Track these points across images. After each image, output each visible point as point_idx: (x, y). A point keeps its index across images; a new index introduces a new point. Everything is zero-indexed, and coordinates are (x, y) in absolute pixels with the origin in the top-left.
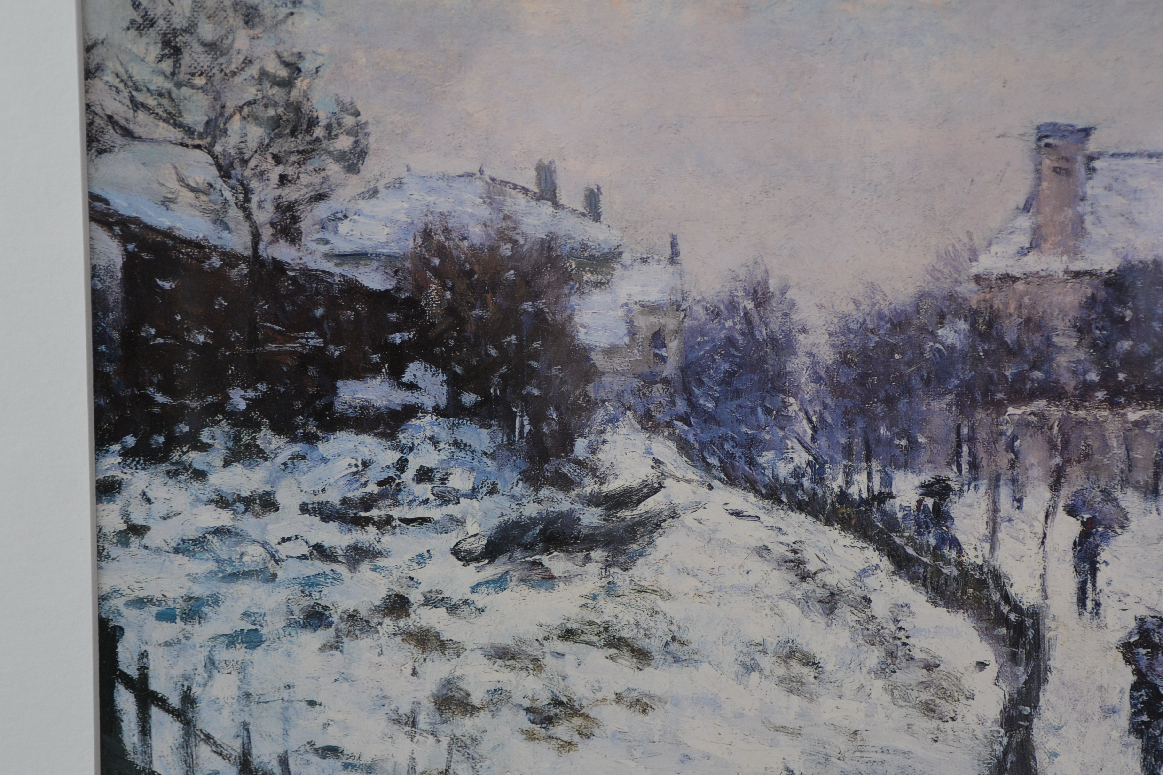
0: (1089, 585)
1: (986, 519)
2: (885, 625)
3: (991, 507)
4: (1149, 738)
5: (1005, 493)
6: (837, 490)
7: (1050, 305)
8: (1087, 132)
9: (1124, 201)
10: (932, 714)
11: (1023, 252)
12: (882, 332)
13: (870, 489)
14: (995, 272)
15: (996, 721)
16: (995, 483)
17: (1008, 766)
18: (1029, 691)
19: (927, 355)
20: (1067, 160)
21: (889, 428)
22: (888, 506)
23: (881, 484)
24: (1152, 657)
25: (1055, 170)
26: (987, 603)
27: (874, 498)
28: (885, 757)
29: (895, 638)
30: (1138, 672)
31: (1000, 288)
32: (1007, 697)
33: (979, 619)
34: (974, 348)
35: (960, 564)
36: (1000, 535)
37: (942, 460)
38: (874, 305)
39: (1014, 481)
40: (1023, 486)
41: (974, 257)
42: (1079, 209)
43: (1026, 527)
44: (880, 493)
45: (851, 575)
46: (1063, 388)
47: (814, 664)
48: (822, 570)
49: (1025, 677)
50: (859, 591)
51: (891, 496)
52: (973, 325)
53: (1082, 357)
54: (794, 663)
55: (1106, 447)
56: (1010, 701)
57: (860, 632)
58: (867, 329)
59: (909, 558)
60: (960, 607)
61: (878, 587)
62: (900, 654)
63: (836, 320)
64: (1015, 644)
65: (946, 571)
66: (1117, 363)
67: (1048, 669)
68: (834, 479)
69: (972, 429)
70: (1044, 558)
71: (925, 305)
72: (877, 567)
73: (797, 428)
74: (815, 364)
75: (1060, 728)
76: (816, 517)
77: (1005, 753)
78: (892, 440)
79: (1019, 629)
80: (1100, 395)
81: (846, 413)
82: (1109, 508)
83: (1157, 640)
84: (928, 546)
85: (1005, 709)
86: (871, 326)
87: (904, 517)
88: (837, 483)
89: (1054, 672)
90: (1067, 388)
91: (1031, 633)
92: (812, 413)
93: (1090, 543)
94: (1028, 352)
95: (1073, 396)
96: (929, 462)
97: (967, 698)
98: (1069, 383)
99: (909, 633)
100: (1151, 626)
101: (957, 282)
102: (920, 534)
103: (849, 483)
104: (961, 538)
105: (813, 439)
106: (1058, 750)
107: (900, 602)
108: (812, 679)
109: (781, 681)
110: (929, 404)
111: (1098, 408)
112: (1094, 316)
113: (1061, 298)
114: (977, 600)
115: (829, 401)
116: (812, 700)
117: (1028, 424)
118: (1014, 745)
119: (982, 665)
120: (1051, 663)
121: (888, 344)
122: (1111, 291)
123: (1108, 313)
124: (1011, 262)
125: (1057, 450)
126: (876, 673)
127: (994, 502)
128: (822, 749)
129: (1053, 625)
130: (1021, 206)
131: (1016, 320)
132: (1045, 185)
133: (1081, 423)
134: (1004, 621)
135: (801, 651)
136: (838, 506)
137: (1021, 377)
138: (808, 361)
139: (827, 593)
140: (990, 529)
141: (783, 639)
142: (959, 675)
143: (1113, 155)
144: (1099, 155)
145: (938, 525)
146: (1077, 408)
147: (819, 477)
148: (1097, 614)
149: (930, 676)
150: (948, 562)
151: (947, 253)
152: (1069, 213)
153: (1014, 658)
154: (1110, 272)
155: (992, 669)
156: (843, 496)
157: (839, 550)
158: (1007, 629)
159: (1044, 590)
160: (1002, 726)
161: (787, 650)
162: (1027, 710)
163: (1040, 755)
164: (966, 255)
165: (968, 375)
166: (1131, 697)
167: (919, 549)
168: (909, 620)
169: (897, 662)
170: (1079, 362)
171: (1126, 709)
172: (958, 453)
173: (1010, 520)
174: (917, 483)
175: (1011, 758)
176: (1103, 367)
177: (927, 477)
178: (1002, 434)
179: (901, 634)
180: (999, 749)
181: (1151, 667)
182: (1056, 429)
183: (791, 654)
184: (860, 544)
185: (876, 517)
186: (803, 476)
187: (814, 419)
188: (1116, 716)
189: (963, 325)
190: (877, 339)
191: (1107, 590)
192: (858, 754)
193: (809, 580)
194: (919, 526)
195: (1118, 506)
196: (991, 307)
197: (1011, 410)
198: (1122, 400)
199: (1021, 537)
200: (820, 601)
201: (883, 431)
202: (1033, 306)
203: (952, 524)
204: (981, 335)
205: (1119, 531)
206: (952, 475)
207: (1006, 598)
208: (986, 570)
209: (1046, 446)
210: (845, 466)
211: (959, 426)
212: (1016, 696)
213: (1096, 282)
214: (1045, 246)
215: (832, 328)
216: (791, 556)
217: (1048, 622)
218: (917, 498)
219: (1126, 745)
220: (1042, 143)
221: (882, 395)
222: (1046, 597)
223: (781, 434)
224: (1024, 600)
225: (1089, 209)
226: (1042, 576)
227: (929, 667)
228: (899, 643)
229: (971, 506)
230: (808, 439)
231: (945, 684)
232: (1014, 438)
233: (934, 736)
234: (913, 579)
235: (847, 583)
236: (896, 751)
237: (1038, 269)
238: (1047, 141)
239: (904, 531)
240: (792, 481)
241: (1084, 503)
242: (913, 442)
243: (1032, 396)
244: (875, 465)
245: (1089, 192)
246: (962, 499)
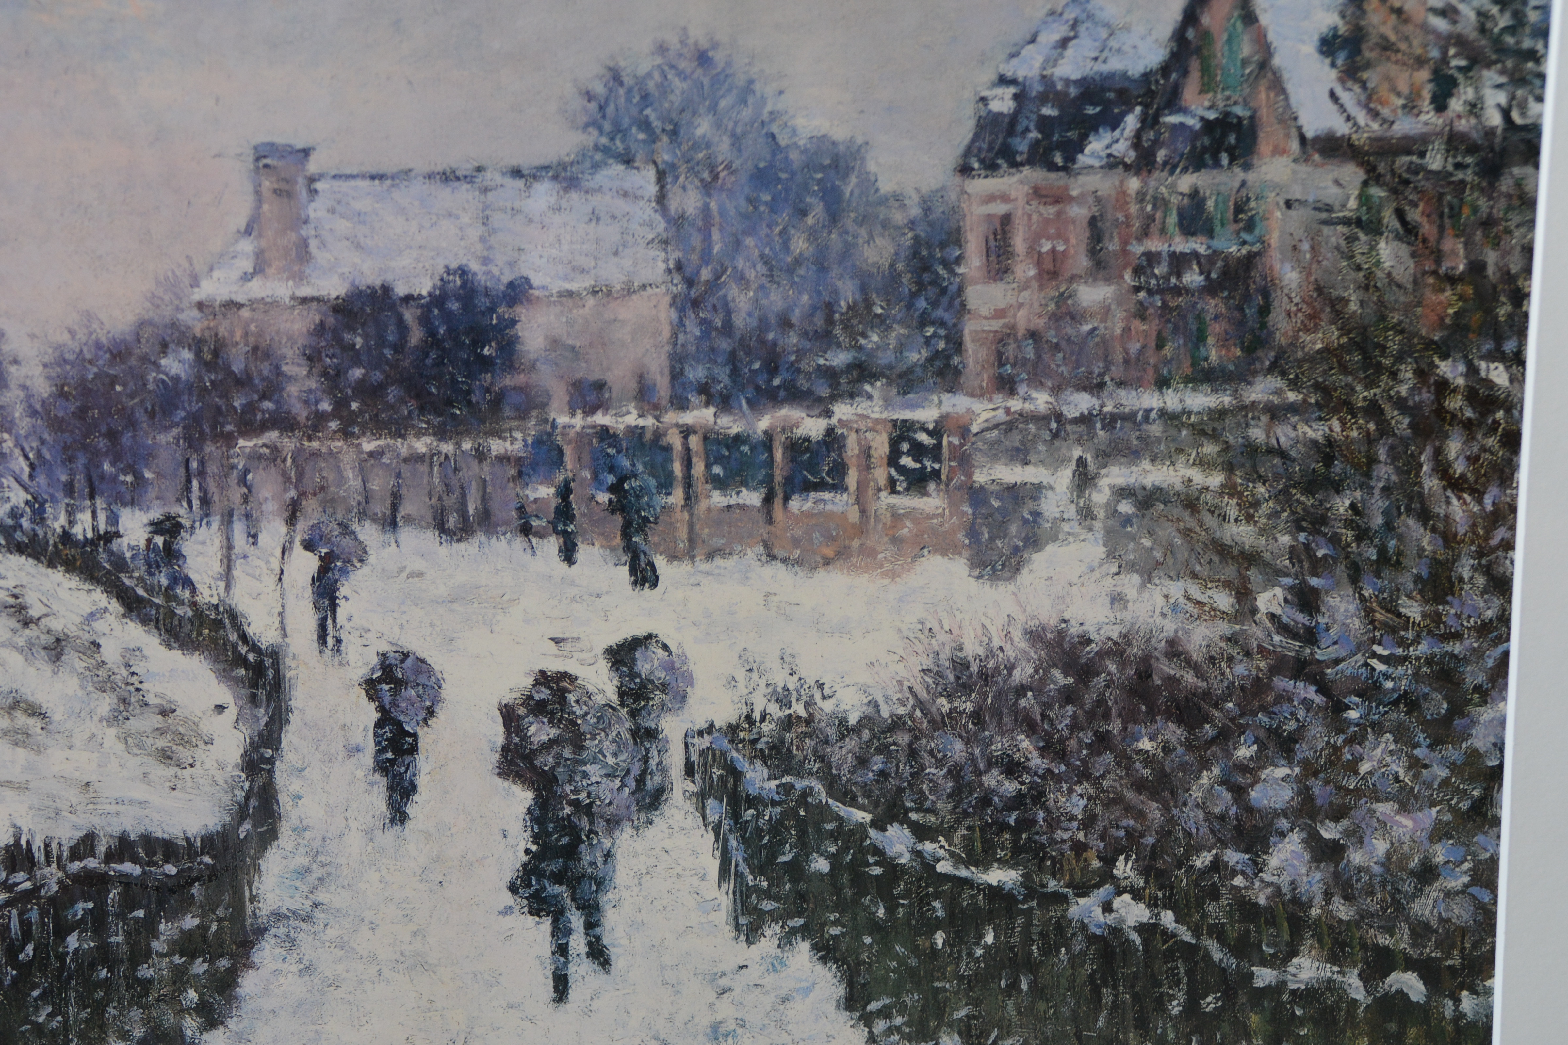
0: (329, 622)
1: (219, 557)
2: (116, 671)
3: (225, 543)
4: (394, 776)
5: (239, 529)
6: (59, 530)
7: (278, 332)
8: (306, 152)
9: (348, 224)
10: (169, 761)
11: (246, 277)
12: (100, 362)
13: (95, 529)
14: (218, 299)
15: (236, 766)
16: (228, 518)
19: (151, 386)
20: (287, 181)
21: (113, 464)
22: (115, 545)
23: (107, 523)
24: (395, 692)
25: (275, 191)
27: (100, 537)
28: (120, 808)
29: (127, 684)
30: (381, 709)
31: (224, 315)
33: (216, 660)
34: (200, 378)
35: (194, 604)
36: (235, 573)
37: (171, 496)
38: (91, 334)
39: (248, 516)
40: (258, 521)
41: (195, 282)
42: (303, 233)
43: (262, 564)
44: (106, 532)
45: (78, 620)
46: (295, 418)
47: (40, 714)
48: (46, 615)
49: (266, 719)
50: (86, 636)
51: (118, 535)
52: (198, 354)
53: (314, 386)
54: (18, 714)
55: (341, 479)
56: (251, 744)
57: (89, 679)
58: (84, 360)
59: (140, 600)
60: (196, 649)
61: (107, 631)
62: (133, 700)
63: (50, 351)
64: (254, 685)
65: (179, 611)
66: (350, 392)
67: (289, 710)
68: (56, 518)
69: (202, 463)
70: (282, 595)
71: (147, 333)
72: (106, 610)
73: (13, 465)
74: (29, 396)
75: (303, 770)
76: (38, 559)
77: (247, 798)
78: (116, 476)
79: (258, 670)
80: (334, 425)
81: (66, 448)
82: (346, 541)
83: (400, 675)
84: (160, 586)
86: (88, 356)
87: (133, 557)
88: (59, 523)
89: (296, 712)
90: (299, 418)
91: (271, 673)
92: (28, 449)
93: (329, 578)
94: (257, 382)
95: (306, 426)
96: (158, 498)
97: (206, 743)
98: (301, 413)
99: (143, 678)
100: (393, 662)
101: (178, 309)
102: (151, 574)
103: (71, 523)
104: (194, 576)
105: (31, 477)
106: (302, 792)
107: (132, 646)
108: (39, 731)
109: (5, 733)
110: (154, 438)
111: (332, 439)
112: (323, 344)
113: (288, 325)
114: (214, 640)
115: (46, 436)
116: (39, 752)
117: (260, 457)
118: (256, 789)
119: (220, 709)
120: (292, 703)
121: (108, 375)
122: (340, 317)
123: (339, 340)
124: (234, 288)
125: (291, 483)
126: (108, 722)
127: (228, 539)
128: (51, 803)
129: (293, 664)
130: (243, 229)
131: (243, 348)
132: (266, 207)
133: (315, 455)
134: (241, 661)
135: (26, 702)
136: (60, 546)
137: (250, 408)
138: (21, 394)
139: (52, 639)
140: (225, 566)
141: (6, 689)
142: (196, 720)
143: (334, 177)
144: (321, 177)
145: (169, 564)
146: (310, 439)
147: (39, 517)
148: (338, 651)
149: (166, 722)
150: (181, 603)
151: (167, 278)
152: (293, 236)
153: (253, 700)
154: (338, 298)
155: (232, 712)
156: (66, 537)
157: (63, 594)
159: (283, 629)
160: (243, 771)
161: (10, 700)
162: (268, 753)
163: (284, 799)
164: (187, 281)
165: (195, 407)
166: (375, 735)
167: (150, 590)
168: (142, 664)
169: (131, 708)
170: (310, 391)
171: (370, 747)
172: (188, 489)
173: (245, 557)
174: (146, 521)
175: (253, 802)
176: (335, 396)
177: (156, 514)
178: (233, 467)
179: (134, 680)
180: (240, 795)
181: (394, 703)
182: (289, 461)
183: (15, 705)
184: (87, 586)
185: (103, 557)
186: (22, 516)
187: (31, 455)
188: (361, 755)
189: (187, 355)
190: (95, 370)
191: (347, 626)
192: (91, 806)
193: (32, 626)
194: (150, 566)
195: (356, 539)
196: (216, 335)
197: (242, 442)
198: (356, 430)
199: (257, 574)
200: (45, 648)
201: (106, 467)
202: (260, 334)
203: (185, 562)
204: (206, 364)
205: (358, 565)
206: (182, 512)
207: (244, 638)
208: (221, 609)
209: (280, 479)
210: (67, 505)
211: (187, 461)
213: (324, 308)
214: (270, 271)
215: (46, 359)
216: (12, 601)
217: (288, 661)
218: (146, 536)
219: (372, 784)
220: (261, 164)
221: (104, 429)
222: (285, 635)
224: (263, 640)
225: (313, 233)
226: (280, 614)
227: (164, 713)
228: (132, 688)
229: (203, 543)
230: (25, 477)
231: (181, 730)
232: (246, 471)
233: (171, 784)
234: (145, 621)
235: (74, 628)
236: (131, 802)
237: (263, 294)
238: (268, 161)
239: (133, 571)
240: (10, 522)
241: (321, 537)
242: (139, 478)
243: (263, 427)
244: (100, 503)
245: (312, 215)
246: (194, 537)
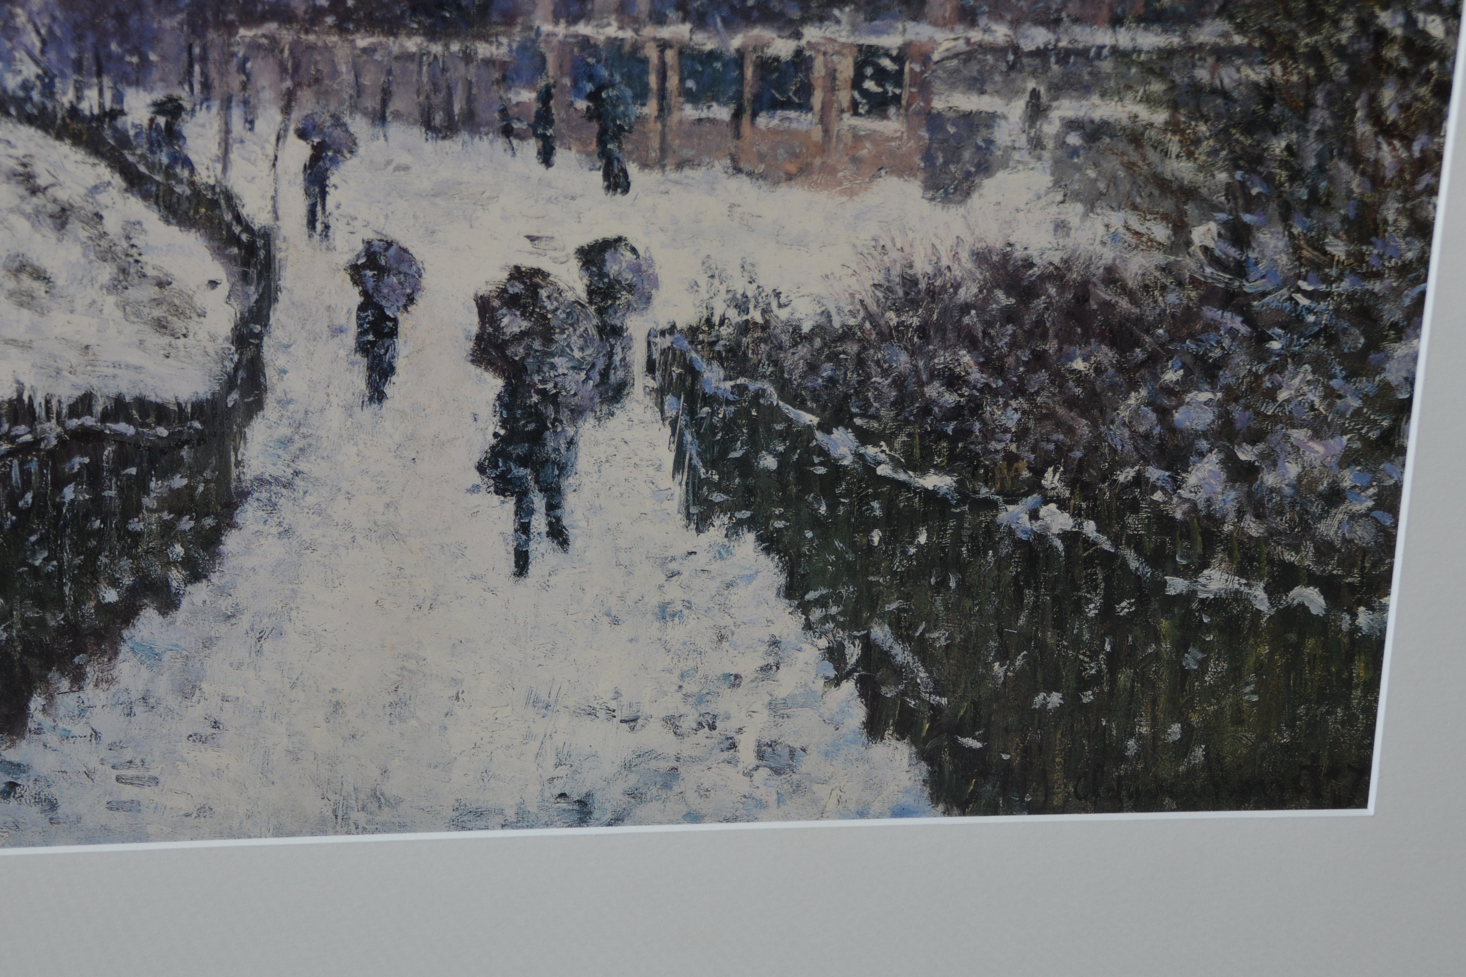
0: (319, 208)
1: (218, 140)
2: (117, 242)
3: (223, 127)
4: (374, 357)
6: (67, 105)
10: (164, 330)
13: (101, 106)
15: (227, 339)
16: (227, 104)
17: (239, 382)
18: (260, 310)
21: (120, 44)
22: (119, 123)
23: (113, 101)
24: (379, 278)
26: (220, 223)
27: (106, 114)
28: (117, 371)
29: (127, 255)
30: (364, 293)
32: (238, 315)
33: (211, 238)
35: (192, 184)
36: (233, 156)
37: (174, 79)
39: (246, 103)
40: (255, 108)
43: (258, 149)
44: (112, 110)
45: (83, 191)
46: (293, 12)
47: (45, 278)
48: (53, 185)
49: (255, 297)
50: (90, 207)
51: (122, 113)
54: (24, 276)
55: (335, 73)
56: (241, 319)
57: (91, 248)
59: (141, 176)
61: (110, 203)
62: (132, 270)
64: (246, 263)
65: (178, 189)
67: (278, 289)
68: (64, 93)
69: (204, 49)
70: (276, 180)
72: (109, 183)
73: (26, 40)
75: (289, 346)
76: (47, 131)
77: (236, 369)
78: (123, 56)
80: (330, 20)
81: (76, 26)
82: (338, 132)
83: (383, 263)
84: (161, 164)
85: (236, 326)
87: (137, 135)
88: (67, 97)
89: (284, 291)
90: (297, 12)
91: (262, 253)
92: (39, 24)
93: (320, 167)
95: (304, 20)
96: (161, 80)
97: (199, 316)
98: (300, 7)
99: (142, 251)
100: (378, 249)
102: (153, 152)
103: (79, 98)
104: (193, 157)
105: (43, 52)
106: (287, 367)
107: (133, 219)
108: (43, 293)
109: (11, 294)
110: (160, 22)
111: (328, 34)
114: (210, 219)
115: (58, 14)
116: (42, 314)
117: (259, 47)
119: (213, 284)
120: (281, 283)
125: (288, 73)
126: (108, 289)
127: (226, 123)
128: (52, 363)
129: (283, 246)
133: (311, 48)
134: (236, 240)
135: (32, 266)
136: (68, 121)
139: (58, 208)
140: (222, 149)
141: (13, 252)
142: (191, 293)
145: (170, 144)
146: (307, 32)
147: (49, 91)
148: (326, 236)
149: (162, 293)
150: (180, 181)
153: (245, 278)
155: (224, 288)
156: (74, 112)
157: (69, 165)
158: (240, 249)
159: (275, 211)
160: (232, 343)
161: (17, 264)
162: (257, 328)
163: (270, 373)
166: (358, 317)
167: (151, 167)
168: (142, 237)
169: (130, 278)
171: (353, 329)
172: (190, 73)
173: (242, 141)
175: (241, 374)
177: (159, 95)
178: (233, 55)
179: (134, 252)
180: (230, 366)
181: (377, 289)
182: (286, 52)
183: (22, 268)
184: (92, 160)
185: (108, 133)
186: (32, 89)
187: (43, 31)
188: (343, 335)
191: (336, 213)
192: (89, 368)
193: (40, 194)
194: (152, 144)
195: (347, 131)
197: (242, 32)
198: (351, 26)
199: (253, 158)
200: (51, 216)
201: (114, 47)
203: (185, 143)
205: (348, 156)
207: (238, 218)
208: (218, 190)
209: (277, 69)
210: (76, 81)
211: (190, 46)
212: (247, 314)
216: (20, 169)
217: (279, 243)
218: (149, 116)
219: (353, 363)
221: (112, 10)
222: (277, 218)
223: (8, 45)
224: (256, 221)
226: (273, 198)
227: (162, 284)
228: (131, 260)
230: (37, 52)
231: (177, 302)
232: (246, 60)
233: (166, 352)
234: (145, 196)
235: (78, 199)
236: (128, 367)
239: (136, 148)
240: (21, 94)
241: (314, 127)
242: (144, 59)
243: (263, 18)
244: (107, 81)
246: (194, 119)
